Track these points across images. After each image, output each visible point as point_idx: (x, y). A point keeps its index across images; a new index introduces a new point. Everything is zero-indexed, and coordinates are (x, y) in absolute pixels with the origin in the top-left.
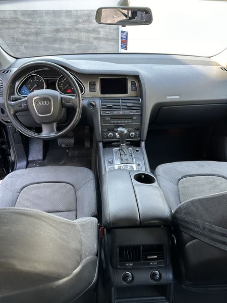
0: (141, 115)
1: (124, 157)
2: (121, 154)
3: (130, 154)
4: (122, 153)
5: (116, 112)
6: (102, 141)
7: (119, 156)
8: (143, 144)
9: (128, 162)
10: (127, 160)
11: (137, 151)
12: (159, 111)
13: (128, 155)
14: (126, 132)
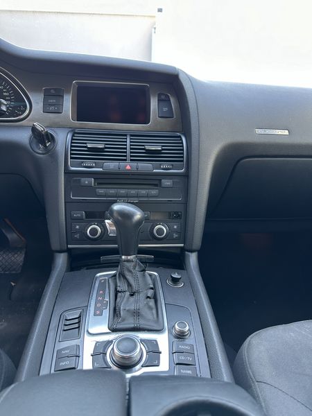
0: (186, 176)
1: (127, 304)
2: (117, 292)
3: (150, 293)
4: (122, 286)
5: (112, 166)
6: (69, 251)
7: (108, 298)
8: (193, 259)
9: (142, 323)
10: (136, 314)
11: (175, 281)
12: (233, 170)
13: (142, 296)
14: (138, 215)
